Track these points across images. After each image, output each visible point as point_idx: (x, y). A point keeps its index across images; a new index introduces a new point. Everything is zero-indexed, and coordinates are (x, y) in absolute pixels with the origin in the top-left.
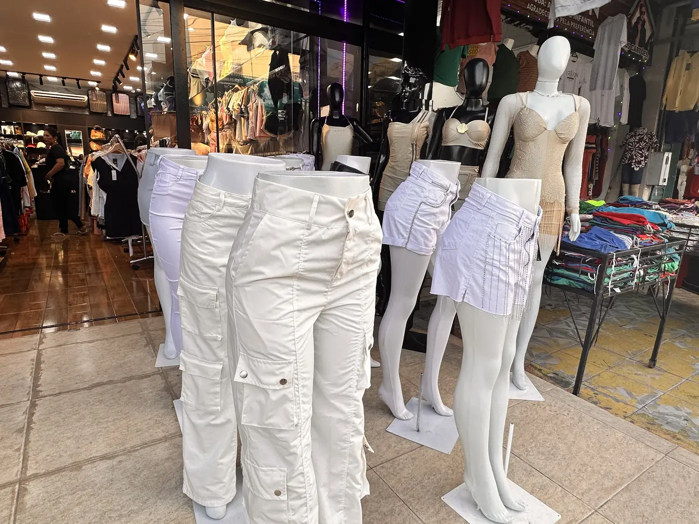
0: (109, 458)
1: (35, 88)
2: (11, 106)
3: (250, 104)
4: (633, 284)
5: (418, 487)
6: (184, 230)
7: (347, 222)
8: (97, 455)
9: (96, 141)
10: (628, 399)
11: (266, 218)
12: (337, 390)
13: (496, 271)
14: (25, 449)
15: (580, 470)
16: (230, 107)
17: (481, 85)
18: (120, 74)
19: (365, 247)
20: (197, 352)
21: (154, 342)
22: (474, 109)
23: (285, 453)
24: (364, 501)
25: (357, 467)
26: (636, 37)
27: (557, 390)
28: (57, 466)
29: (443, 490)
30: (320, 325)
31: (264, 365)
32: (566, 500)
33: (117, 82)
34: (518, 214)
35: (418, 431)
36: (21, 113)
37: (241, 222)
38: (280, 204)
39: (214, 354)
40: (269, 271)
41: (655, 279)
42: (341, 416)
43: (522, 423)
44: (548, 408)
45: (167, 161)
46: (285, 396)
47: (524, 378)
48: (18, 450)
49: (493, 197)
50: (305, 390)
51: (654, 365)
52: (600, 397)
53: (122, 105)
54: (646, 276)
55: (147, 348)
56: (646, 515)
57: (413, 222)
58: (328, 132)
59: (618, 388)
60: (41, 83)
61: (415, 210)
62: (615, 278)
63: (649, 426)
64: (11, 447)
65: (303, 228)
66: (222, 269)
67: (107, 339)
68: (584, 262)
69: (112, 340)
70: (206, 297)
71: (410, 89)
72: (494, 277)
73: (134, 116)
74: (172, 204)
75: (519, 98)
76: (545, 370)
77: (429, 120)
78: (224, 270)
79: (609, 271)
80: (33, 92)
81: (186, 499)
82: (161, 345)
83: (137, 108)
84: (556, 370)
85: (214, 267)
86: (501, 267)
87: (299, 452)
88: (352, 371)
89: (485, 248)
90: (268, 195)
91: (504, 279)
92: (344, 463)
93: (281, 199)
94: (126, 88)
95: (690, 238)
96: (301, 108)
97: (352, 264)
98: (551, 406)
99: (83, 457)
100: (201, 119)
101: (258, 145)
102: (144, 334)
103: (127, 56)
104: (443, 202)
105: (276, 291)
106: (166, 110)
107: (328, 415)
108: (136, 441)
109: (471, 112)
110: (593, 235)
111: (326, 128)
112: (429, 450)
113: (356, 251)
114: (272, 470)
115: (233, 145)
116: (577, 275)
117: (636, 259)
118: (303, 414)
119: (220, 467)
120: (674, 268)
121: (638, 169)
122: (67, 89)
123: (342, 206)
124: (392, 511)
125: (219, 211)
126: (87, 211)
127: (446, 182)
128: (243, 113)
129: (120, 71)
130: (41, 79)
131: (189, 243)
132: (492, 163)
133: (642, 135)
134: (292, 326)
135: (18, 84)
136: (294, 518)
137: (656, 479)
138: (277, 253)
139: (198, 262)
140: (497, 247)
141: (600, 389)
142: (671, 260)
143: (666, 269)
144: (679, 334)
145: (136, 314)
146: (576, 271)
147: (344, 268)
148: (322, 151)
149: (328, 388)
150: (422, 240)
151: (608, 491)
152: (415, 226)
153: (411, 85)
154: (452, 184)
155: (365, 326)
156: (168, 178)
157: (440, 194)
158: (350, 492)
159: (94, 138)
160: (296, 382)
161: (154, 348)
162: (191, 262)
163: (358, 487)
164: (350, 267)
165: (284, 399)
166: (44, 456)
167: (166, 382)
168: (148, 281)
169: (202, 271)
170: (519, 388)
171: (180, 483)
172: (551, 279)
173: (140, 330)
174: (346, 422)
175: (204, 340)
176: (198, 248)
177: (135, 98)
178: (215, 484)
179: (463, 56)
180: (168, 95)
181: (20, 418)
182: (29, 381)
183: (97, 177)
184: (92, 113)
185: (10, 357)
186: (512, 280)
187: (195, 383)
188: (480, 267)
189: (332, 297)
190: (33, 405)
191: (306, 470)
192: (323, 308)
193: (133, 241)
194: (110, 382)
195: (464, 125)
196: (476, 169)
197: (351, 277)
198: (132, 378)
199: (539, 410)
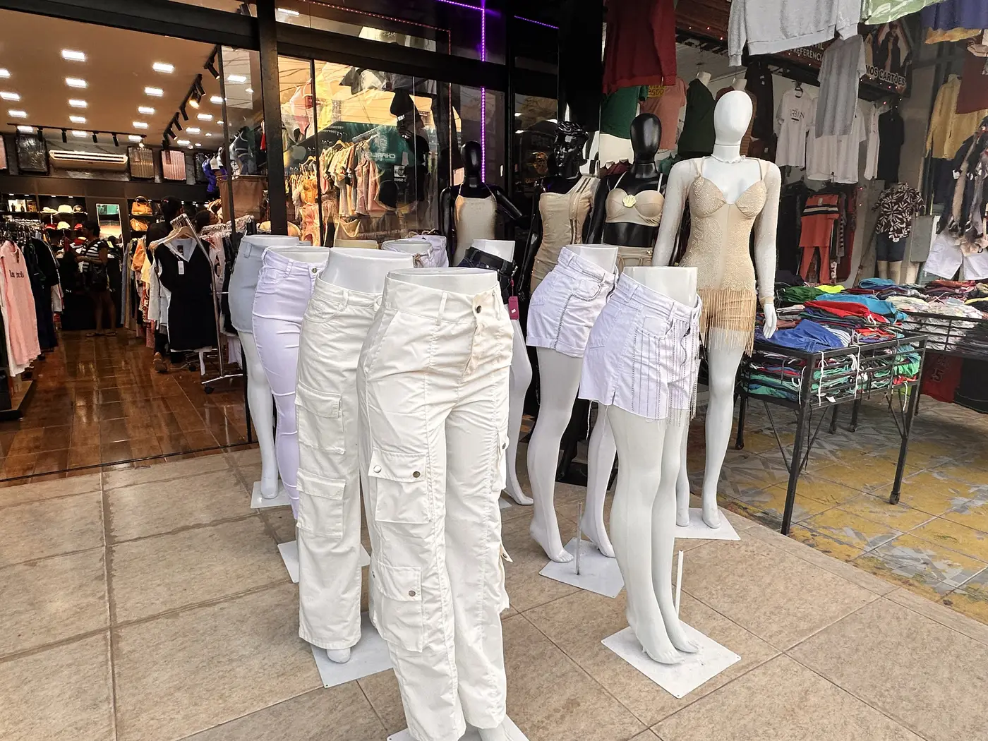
0: (209, 605)
1: (55, 146)
2: (22, 173)
3: (359, 167)
4: (854, 392)
5: (574, 631)
6: (302, 334)
7: (475, 318)
8: (194, 602)
9: (139, 218)
10: (855, 541)
11: (398, 315)
12: (470, 491)
13: (645, 369)
14: (110, 597)
15: (772, 613)
16: (331, 170)
17: (651, 145)
18: (174, 125)
19: (493, 342)
20: (318, 471)
21: (248, 479)
22: (644, 176)
23: (418, 550)
24: (504, 615)
25: (495, 576)
26: (886, 60)
27: (760, 529)
28: (150, 613)
29: (604, 634)
30: (451, 422)
31: (397, 458)
32: (750, 642)
33: (169, 135)
34: (667, 306)
35: (578, 574)
36: (35, 180)
38: (411, 302)
39: (336, 469)
40: (401, 366)
41: (886, 386)
42: (477, 520)
43: (709, 564)
44: (744, 547)
45: (273, 255)
46: (417, 490)
47: (716, 514)
48: (102, 597)
49: (640, 289)
50: (437, 486)
51: (897, 500)
52: (818, 539)
53: (175, 166)
54: (871, 381)
55: (238, 487)
56: (843, 656)
57: (562, 318)
58: (462, 206)
59: (845, 529)
60: (65, 139)
61: (564, 304)
62: (827, 384)
63: (875, 570)
64: (93, 595)
65: (433, 324)
66: (347, 373)
67: (186, 477)
68: (786, 365)
69: (192, 478)
70: (329, 404)
71: (567, 150)
72: (643, 376)
73: (191, 182)
74: (279, 303)
75: (692, 166)
76: (751, 509)
77: (592, 188)
78: (352, 375)
79: (816, 375)
80: (52, 153)
81: (303, 645)
82: (255, 484)
83: (196, 170)
84: (766, 509)
86: (651, 364)
87: (432, 549)
88: (486, 470)
89: (632, 344)
90: (399, 293)
91: (655, 378)
92: (480, 571)
93: (411, 297)
94: (181, 142)
95: (951, 333)
96: (427, 171)
97: (481, 359)
98: (747, 545)
99: (177, 604)
100: (290, 186)
101: (369, 222)
102: (232, 471)
103: (186, 101)
104: (598, 294)
105: (409, 385)
106: (237, 173)
107: (463, 518)
108: (238, 588)
109: (641, 180)
110: (801, 331)
111: (460, 200)
112: (591, 594)
113: (486, 346)
114: (406, 570)
115: (336, 221)
116: (779, 381)
117: (854, 360)
118: (436, 511)
119: (344, 602)
120: (911, 371)
121: (898, 239)
122: (97, 147)
123: (469, 302)
124: (542, 655)
125: (342, 310)
126: (133, 317)
127: (600, 271)
128: (349, 180)
129: (175, 120)
130: (64, 135)
131: (308, 345)
132: (665, 245)
133: (901, 192)
134: (423, 420)
135: (32, 142)
136: (429, 622)
137: (864, 621)
138: (406, 348)
139: (318, 366)
140: (646, 343)
141: (821, 530)
142: (908, 361)
143: (901, 372)
144: (939, 462)
145: (218, 447)
146: (778, 377)
147: (474, 363)
148: (455, 229)
149: (463, 489)
150: (573, 339)
151: (802, 633)
152: (564, 324)
153: (566, 145)
154: (606, 272)
155: (497, 424)
156: (276, 274)
157: (593, 285)
158: (487, 603)
159: (136, 214)
160: (429, 476)
161: (247, 486)
162: (312, 367)
163: (497, 599)
164: (480, 362)
165: (418, 492)
166: (133, 603)
167: (267, 525)
168: (225, 408)
169: (324, 376)
170: (709, 526)
171: (297, 626)
172: (749, 388)
173: (227, 466)
174: (481, 525)
175: (326, 454)
176: (319, 351)
177: (193, 156)
178: (339, 623)
179: (642, 99)
180: (240, 152)
181: (98, 565)
182: (100, 526)
183: (156, 271)
184: (133, 179)
185: (70, 500)
186: (665, 379)
187: (314, 504)
188: (628, 365)
189: (462, 393)
190: (110, 551)
191: (440, 572)
192: (454, 404)
193: (206, 354)
194: (198, 526)
195: (631, 196)
196: (649, 250)
197: (481, 373)
198: (224, 521)
199: (732, 550)
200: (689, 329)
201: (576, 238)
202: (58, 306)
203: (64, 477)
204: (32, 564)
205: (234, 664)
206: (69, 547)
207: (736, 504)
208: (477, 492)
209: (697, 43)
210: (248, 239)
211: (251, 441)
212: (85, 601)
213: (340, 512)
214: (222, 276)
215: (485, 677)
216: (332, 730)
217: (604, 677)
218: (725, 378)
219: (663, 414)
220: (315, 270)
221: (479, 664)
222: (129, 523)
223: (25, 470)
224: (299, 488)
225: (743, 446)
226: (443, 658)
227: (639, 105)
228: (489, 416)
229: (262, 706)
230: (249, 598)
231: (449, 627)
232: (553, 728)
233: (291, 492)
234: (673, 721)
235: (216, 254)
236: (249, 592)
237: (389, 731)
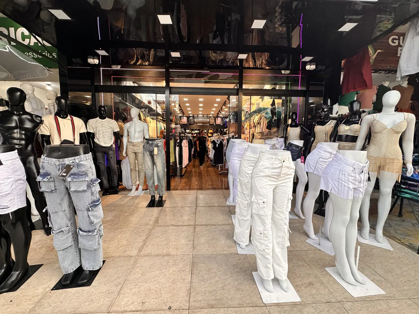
0: (214, 226)
1: (196, 118)
2: (189, 124)
3: (261, 120)
5: (315, 262)
6: (240, 164)
7: (282, 164)
8: (211, 224)
9: (210, 133)
11: (262, 162)
13: (343, 182)
16: (254, 121)
19: (288, 170)
20: (241, 197)
21: (227, 197)
22: (353, 120)
23: (263, 223)
24: (288, 247)
25: (285, 235)
28: (202, 224)
29: (326, 266)
30: (275, 190)
31: (259, 197)
32: (392, 289)
33: (218, 114)
34: (353, 163)
35: (319, 244)
36: (191, 126)
37: (256, 162)
38: (265, 159)
39: (246, 198)
40: (262, 174)
42: (281, 218)
43: (376, 255)
44: (395, 254)
45: (236, 144)
46: (264, 206)
47: (382, 238)
48: (194, 218)
49: (342, 157)
50: (270, 206)
53: (219, 121)
55: (224, 199)
57: (316, 164)
58: (290, 130)
61: (317, 160)
65: (271, 165)
66: (249, 174)
70: (245, 182)
71: (325, 113)
72: (342, 185)
73: (222, 125)
74: (237, 156)
75: (372, 116)
76: (403, 241)
77: (334, 124)
78: (250, 175)
80: (195, 120)
81: (234, 241)
82: (228, 199)
83: (223, 122)
85: (248, 174)
86: (345, 181)
87: (267, 223)
88: (284, 205)
89: (338, 174)
90: (262, 157)
91: (347, 185)
92: (281, 233)
93: (265, 157)
94: (220, 116)
97: (284, 174)
98: (397, 253)
100: (244, 125)
101: (264, 134)
103: (222, 106)
104: (330, 157)
105: (263, 179)
106: (232, 122)
107: (277, 217)
108: (221, 223)
109: (352, 121)
111: (289, 128)
113: (286, 171)
114: (260, 227)
115: (255, 134)
116: (416, 193)
118: (269, 213)
119: (245, 233)
122: (203, 118)
123: (281, 159)
124: (303, 265)
125: (250, 159)
127: (331, 151)
128: (259, 123)
129: (220, 111)
130: (198, 116)
131: (241, 167)
134: (266, 189)
135: (192, 118)
136: (265, 243)
138: (264, 170)
139: (244, 172)
140: (344, 174)
145: (221, 188)
146: (416, 191)
147: (282, 175)
149: (277, 209)
150: (320, 171)
152: (317, 166)
154: (333, 151)
155: (288, 192)
156: (236, 149)
157: (328, 155)
158: (283, 243)
160: (267, 203)
161: (226, 199)
162: (242, 172)
163: (286, 242)
164: (284, 175)
165: (264, 207)
166: (199, 221)
167: (229, 209)
168: (224, 179)
169: (244, 174)
170: (378, 242)
171: (233, 236)
172: (400, 194)
173: (222, 193)
174: (282, 220)
175: (243, 194)
176: (244, 168)
177: (222, 118)
178: (243, 238)
179: (357, 93)
180: (233, 117)
181: (194, 210)
182: (195, 202)
183: (212, 145)
184: (210, 124)
185: (190, 195)
186: (351, 186)
187: (240, 206)
188: (337, 181)
189: (278, 183)
190: (196, 208)
191: (269, 230)
192: (275, 186)
193: (220, 166)
194: (214, 206)
195: (348, 126)
196: (354, 143)
197: (284, 178)
198: (219, 206)
199: (388, 253)
200: (363, 171)
201: (327, 139)
202: (192, 153)
203: (189, 190)
204: (182, 207)
205: (218, 241)
206: (189, 206)
207: (395, 237)
208: (282, 210)
209: (383, 72)
210: (232, 140)
211: (228, 188)
212: (190, 218)
213: (246, 209)
214: (226, 147)
215: (281, 264)
216: (238, 265)
217: (325, 279)
218: (387, 189)
219: (351, 197)
220: (245, 148)
221: (279, 259)
222: (201, 203)
223: (183, 187)
224: (237, 201)
225: (402, 216)
226: (269, 254)
227: (356, 96)
228: (285, 190)
229: (223, 253)
230: (223, 226)
231: (271, 246)
232: (303, 288)
233: (235, 202)
234: (350, 304)
235: (225, 142)
236: (223, 225)
237: (253, 270)
